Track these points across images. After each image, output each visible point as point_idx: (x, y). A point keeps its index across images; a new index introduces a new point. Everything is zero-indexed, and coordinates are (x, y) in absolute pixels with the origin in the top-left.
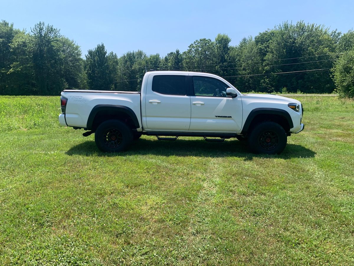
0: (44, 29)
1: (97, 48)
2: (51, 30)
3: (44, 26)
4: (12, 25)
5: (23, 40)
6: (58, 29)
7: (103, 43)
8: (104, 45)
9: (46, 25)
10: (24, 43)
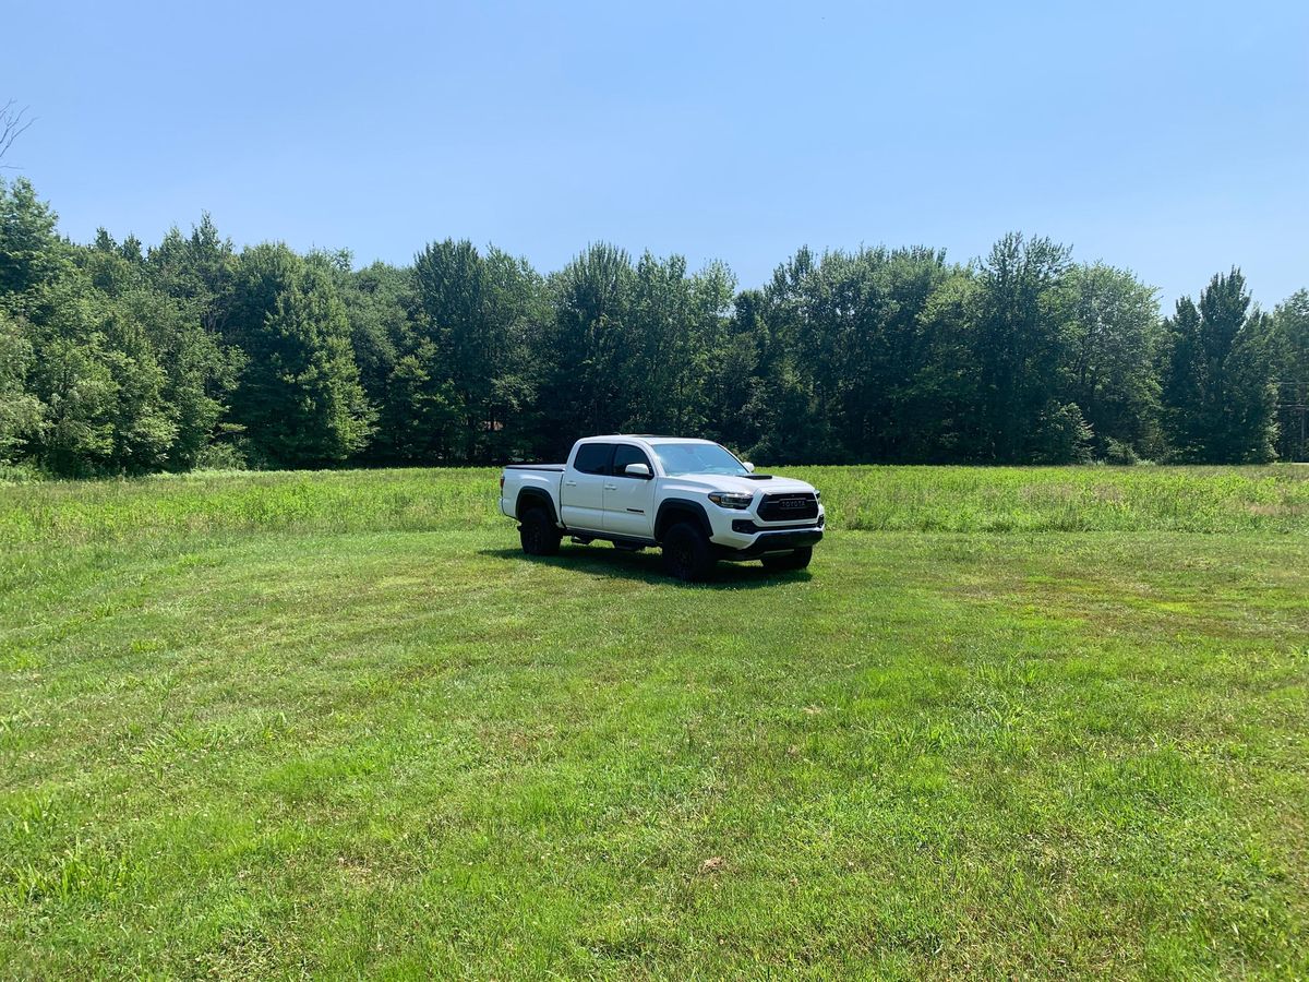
0: (1022, 254)
1: (1209, 291)
2: (1042, 252)
3: (1021, 245)
4: (941, 258)
5: (956, 297)
6: (1066, 246)
7: (1236, 268)
8: (1242, 274)
9: (1027, 239)
10: (959, 305)
